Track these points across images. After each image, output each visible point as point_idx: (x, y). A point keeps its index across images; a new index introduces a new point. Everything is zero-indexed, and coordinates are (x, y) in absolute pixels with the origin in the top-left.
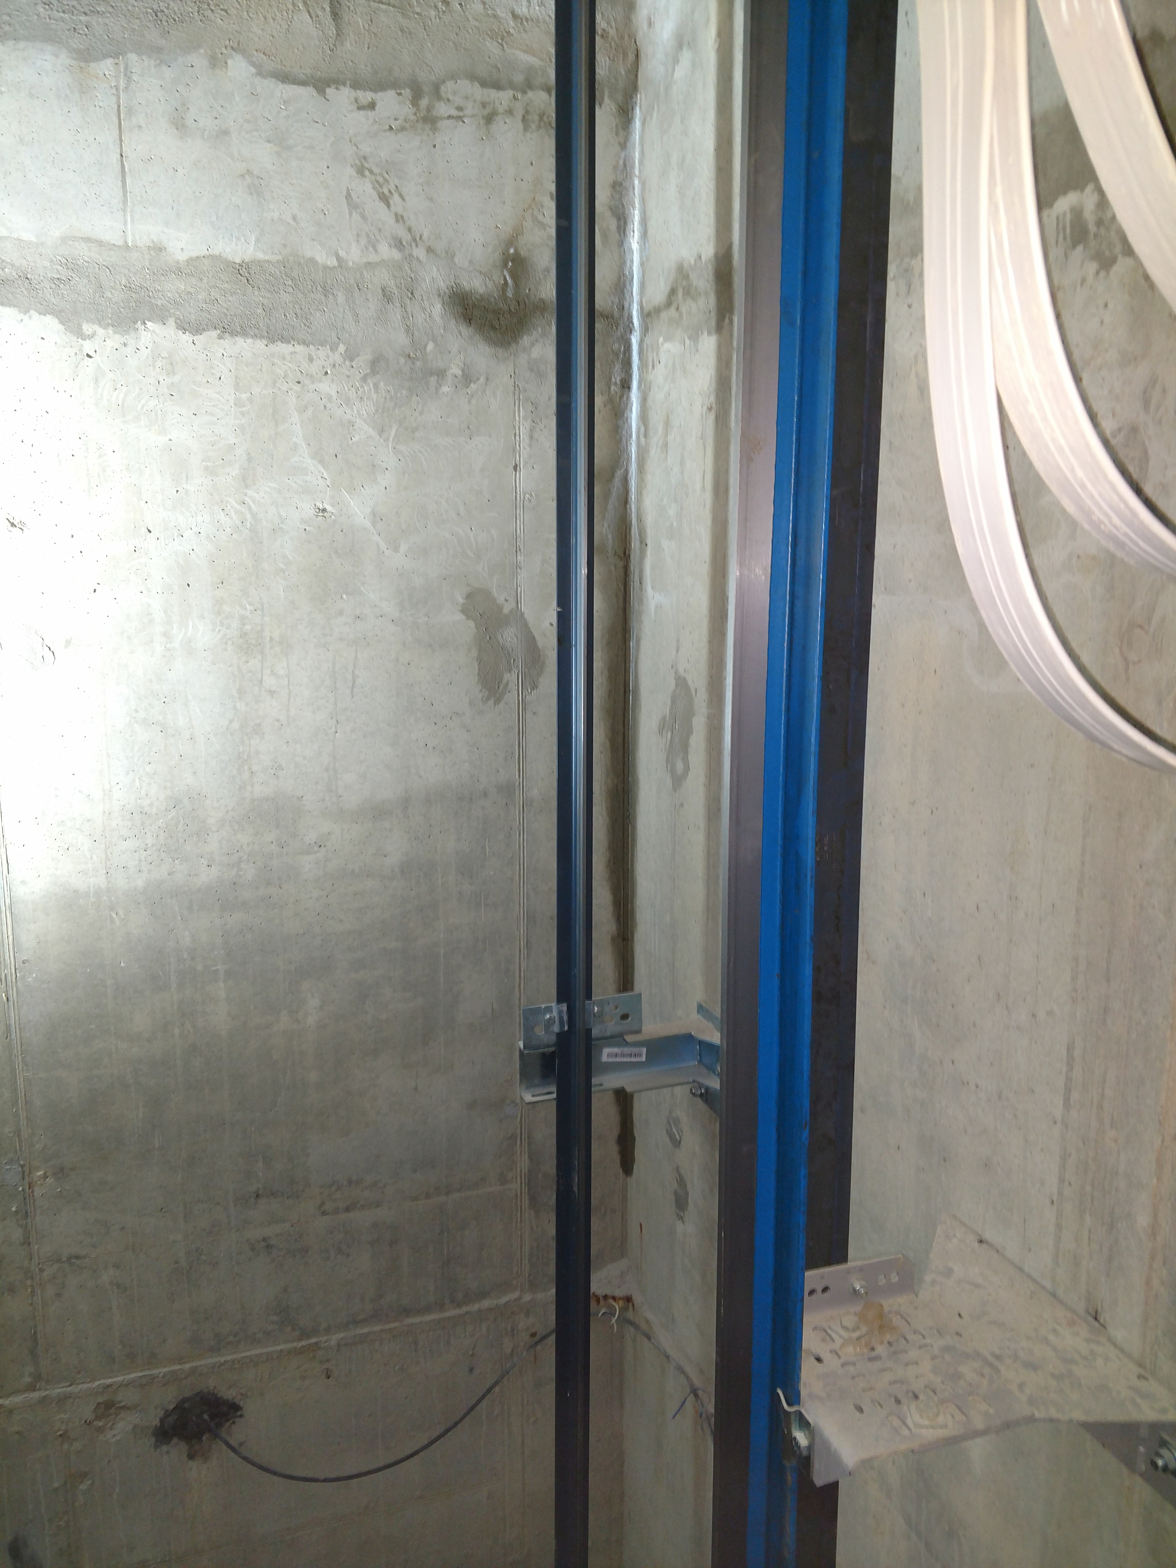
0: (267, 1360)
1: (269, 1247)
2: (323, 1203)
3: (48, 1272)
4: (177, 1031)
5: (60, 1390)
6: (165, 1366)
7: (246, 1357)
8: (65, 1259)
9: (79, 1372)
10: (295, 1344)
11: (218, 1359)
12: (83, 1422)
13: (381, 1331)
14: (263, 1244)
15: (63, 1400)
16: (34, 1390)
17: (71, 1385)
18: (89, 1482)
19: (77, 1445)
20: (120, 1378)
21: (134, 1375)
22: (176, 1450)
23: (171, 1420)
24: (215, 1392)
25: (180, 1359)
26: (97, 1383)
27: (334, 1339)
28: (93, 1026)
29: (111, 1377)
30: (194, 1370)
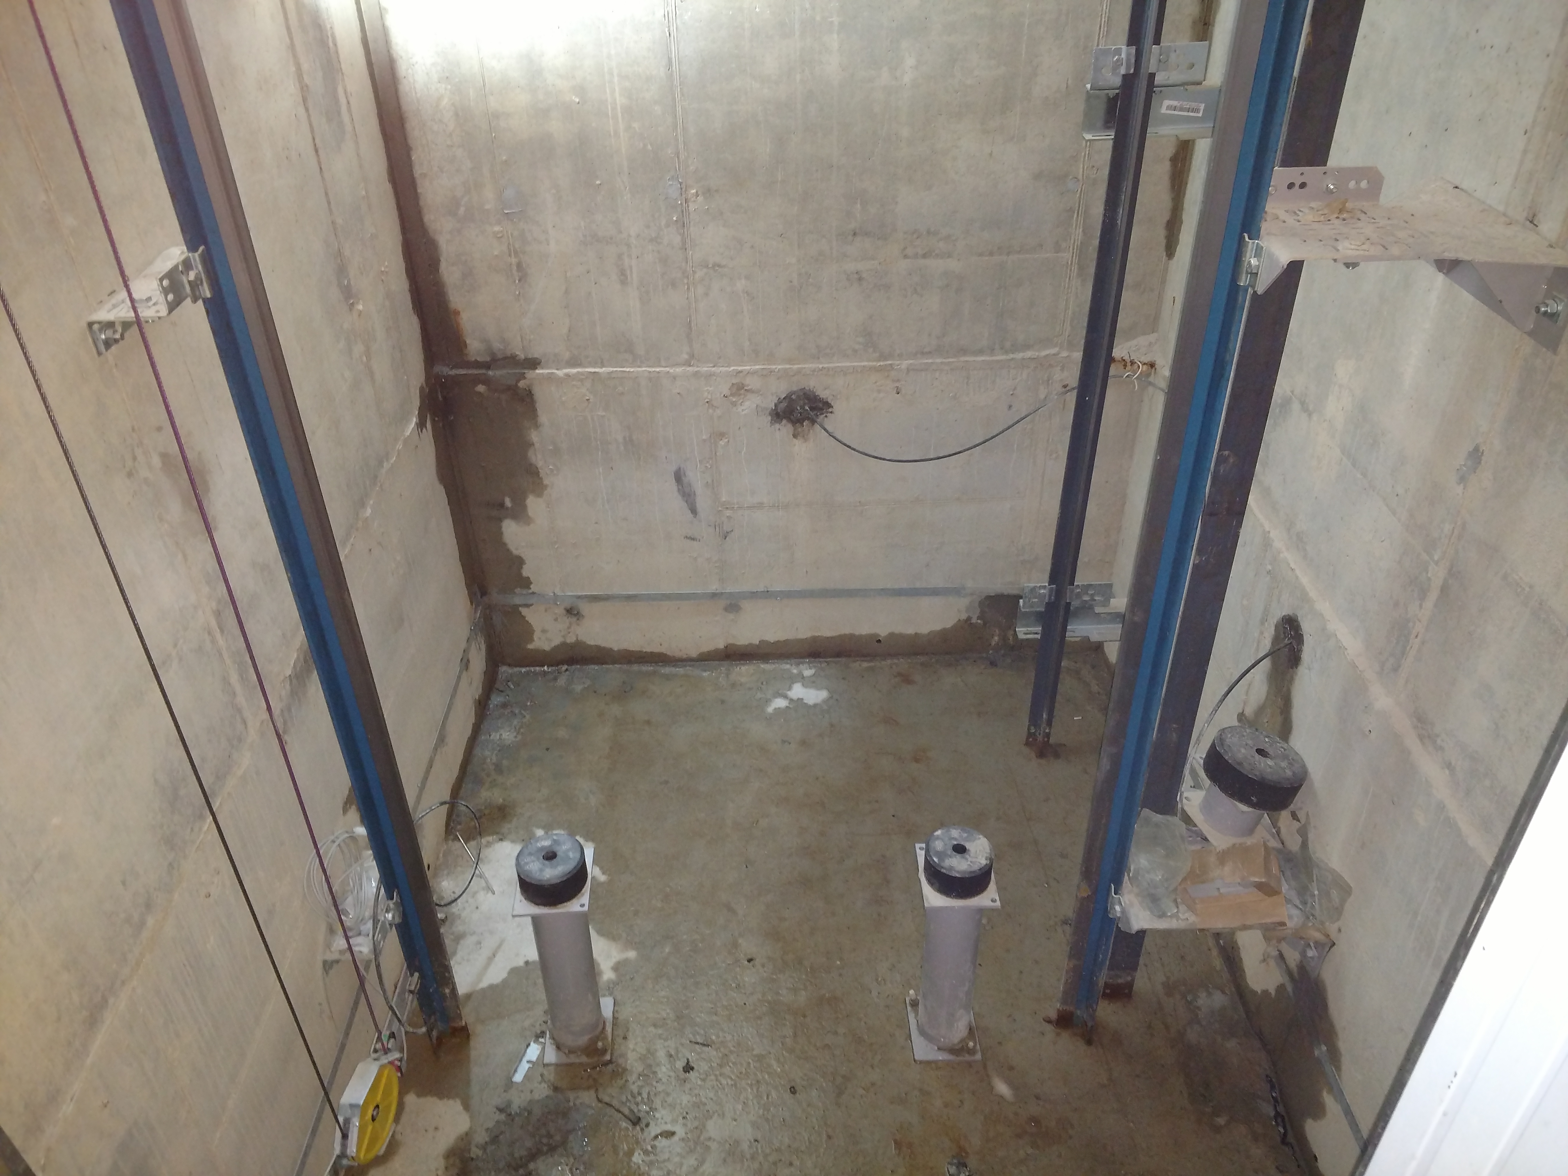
0: (853, 372)
1: (860, 279)
2: (905, 248)
3: (700, 274)
4: (798, 77)
5: (707, 369)
6: (779, 364)
7: (838, 366)
8: (711, 266)
9: (720, 358)
10: (874, 363)
11: (817, 365)
12: (722, 396)
13: (942, 363)
14: (856, 276)
15: (710, 376)
16: (690, 366)
17: (714, 366)
18: (726, 440)
19: (719, 412)
20: (748, 368)
21: (757, 367)
22: (785, 429)
23: (783, 405)
24: (815, 390)
25: (790, 361)
26: (732, 368)
27: (905, 364)
28: (734, 66)
29: (740, 366)
30: (799, 371)
